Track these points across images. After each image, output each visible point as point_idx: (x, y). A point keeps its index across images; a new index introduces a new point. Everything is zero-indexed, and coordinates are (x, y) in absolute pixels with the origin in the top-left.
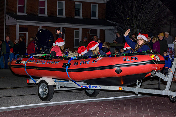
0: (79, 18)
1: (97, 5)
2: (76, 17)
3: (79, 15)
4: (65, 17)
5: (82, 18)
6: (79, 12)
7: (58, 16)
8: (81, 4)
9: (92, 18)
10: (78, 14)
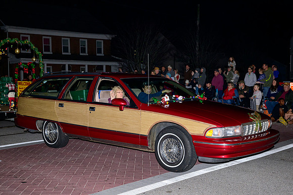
0: (84, 54)
1: (102, 41)
2: (81, 54)
5: (88, 55)
6: (84, 48)
8: (86, 40)
9: (97, 55)
10: (83, 51)
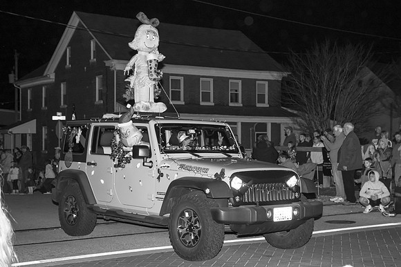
0: (236, 105)
1: (267, 83)
2: (231, 104)
3: (237, 101)
4: (213, 104)
5: (242, 105)
6: (237, 95)
7: (202, 104)
8: (240, 82)
9: (258, 105)
10: (235, 98)
